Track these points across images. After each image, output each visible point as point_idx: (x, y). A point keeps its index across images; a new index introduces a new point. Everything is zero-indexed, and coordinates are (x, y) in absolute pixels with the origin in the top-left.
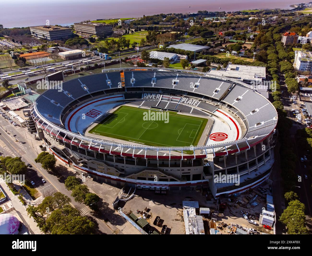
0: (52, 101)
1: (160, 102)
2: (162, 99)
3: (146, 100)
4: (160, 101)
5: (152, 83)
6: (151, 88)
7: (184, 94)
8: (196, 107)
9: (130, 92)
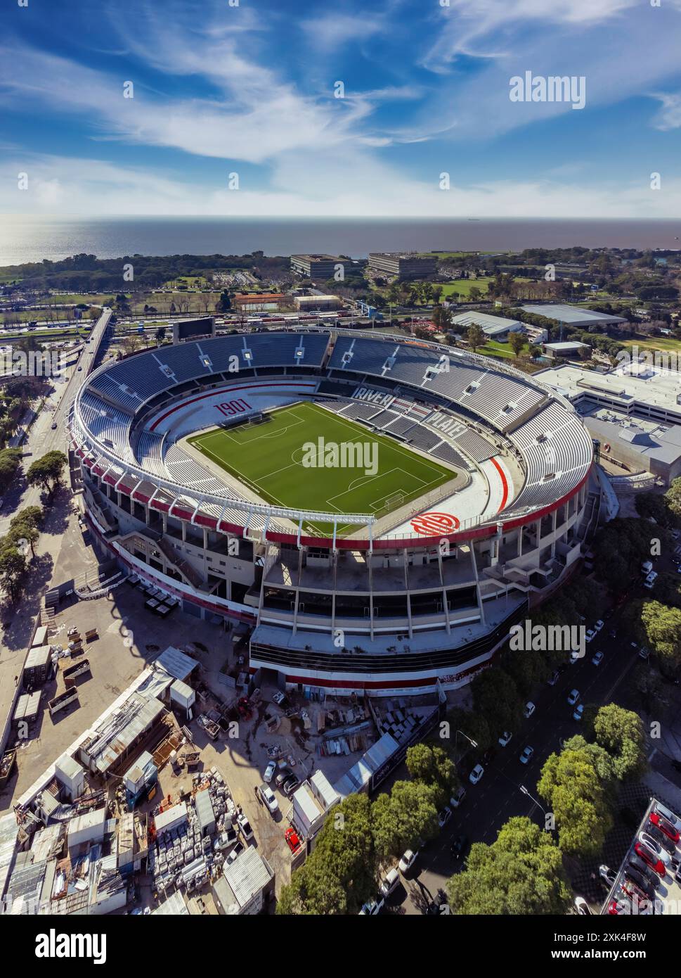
0: (163, 368)
1: (385, 411)
2: (390, 407)
3: (358, 403)
4: (383, 410)
5: (384, 367)
6: (378, 378)
7: (442, 405)
8: (451, 442)
9: (335, 380)
